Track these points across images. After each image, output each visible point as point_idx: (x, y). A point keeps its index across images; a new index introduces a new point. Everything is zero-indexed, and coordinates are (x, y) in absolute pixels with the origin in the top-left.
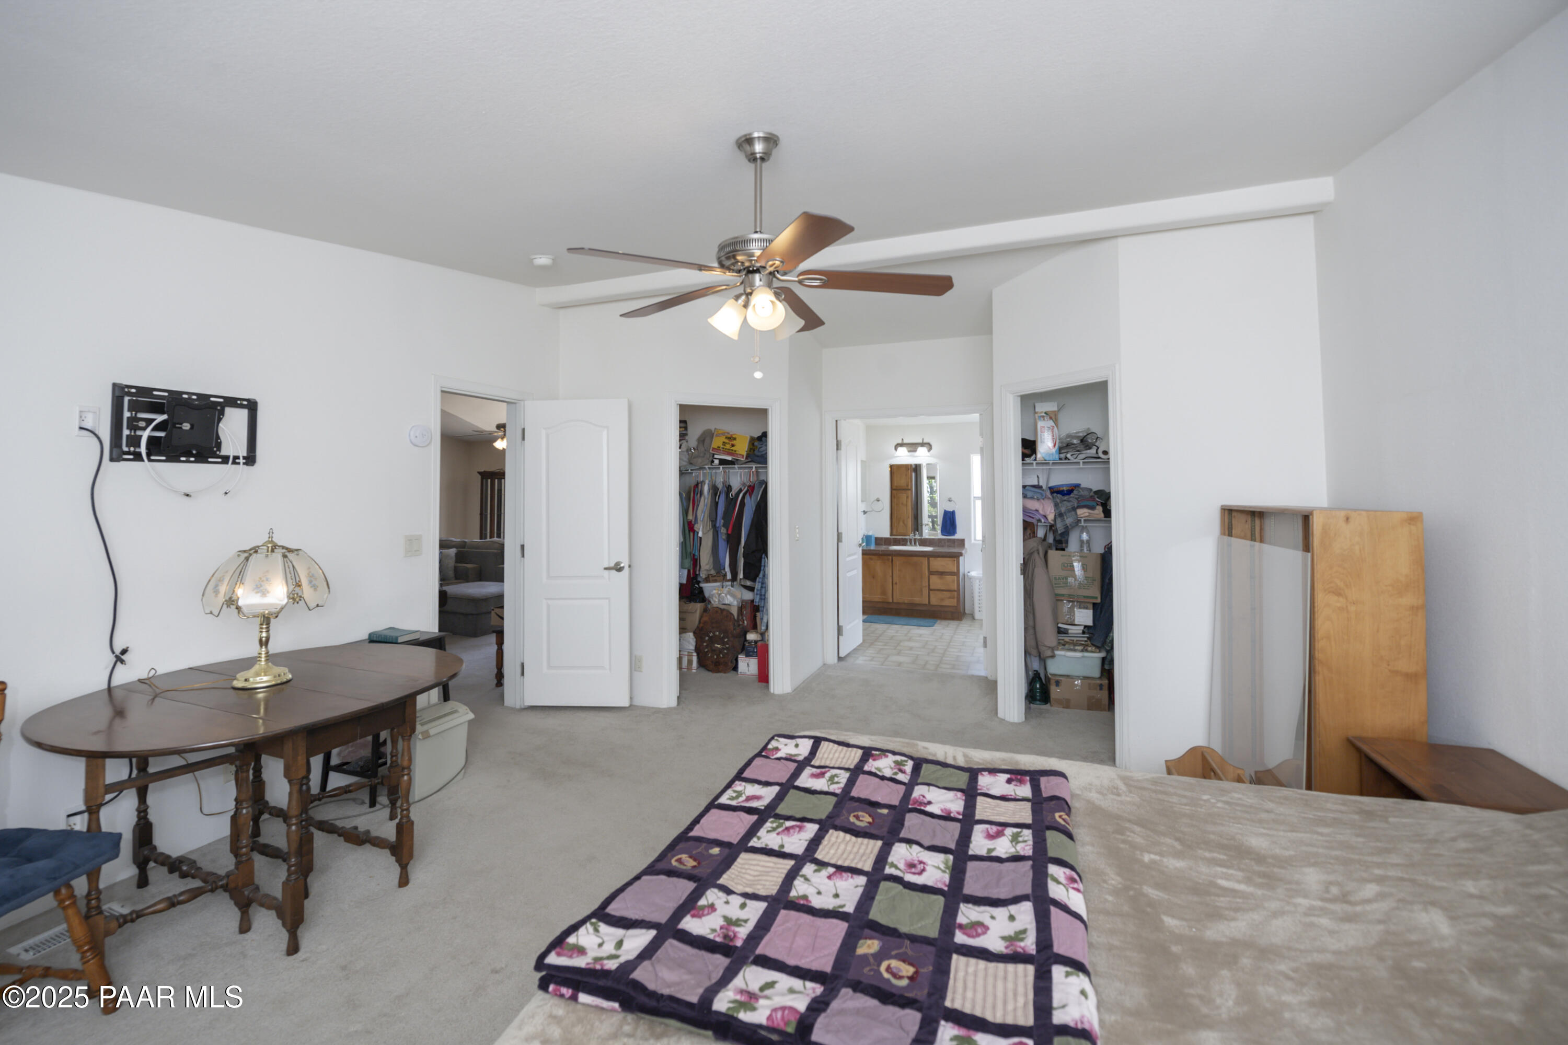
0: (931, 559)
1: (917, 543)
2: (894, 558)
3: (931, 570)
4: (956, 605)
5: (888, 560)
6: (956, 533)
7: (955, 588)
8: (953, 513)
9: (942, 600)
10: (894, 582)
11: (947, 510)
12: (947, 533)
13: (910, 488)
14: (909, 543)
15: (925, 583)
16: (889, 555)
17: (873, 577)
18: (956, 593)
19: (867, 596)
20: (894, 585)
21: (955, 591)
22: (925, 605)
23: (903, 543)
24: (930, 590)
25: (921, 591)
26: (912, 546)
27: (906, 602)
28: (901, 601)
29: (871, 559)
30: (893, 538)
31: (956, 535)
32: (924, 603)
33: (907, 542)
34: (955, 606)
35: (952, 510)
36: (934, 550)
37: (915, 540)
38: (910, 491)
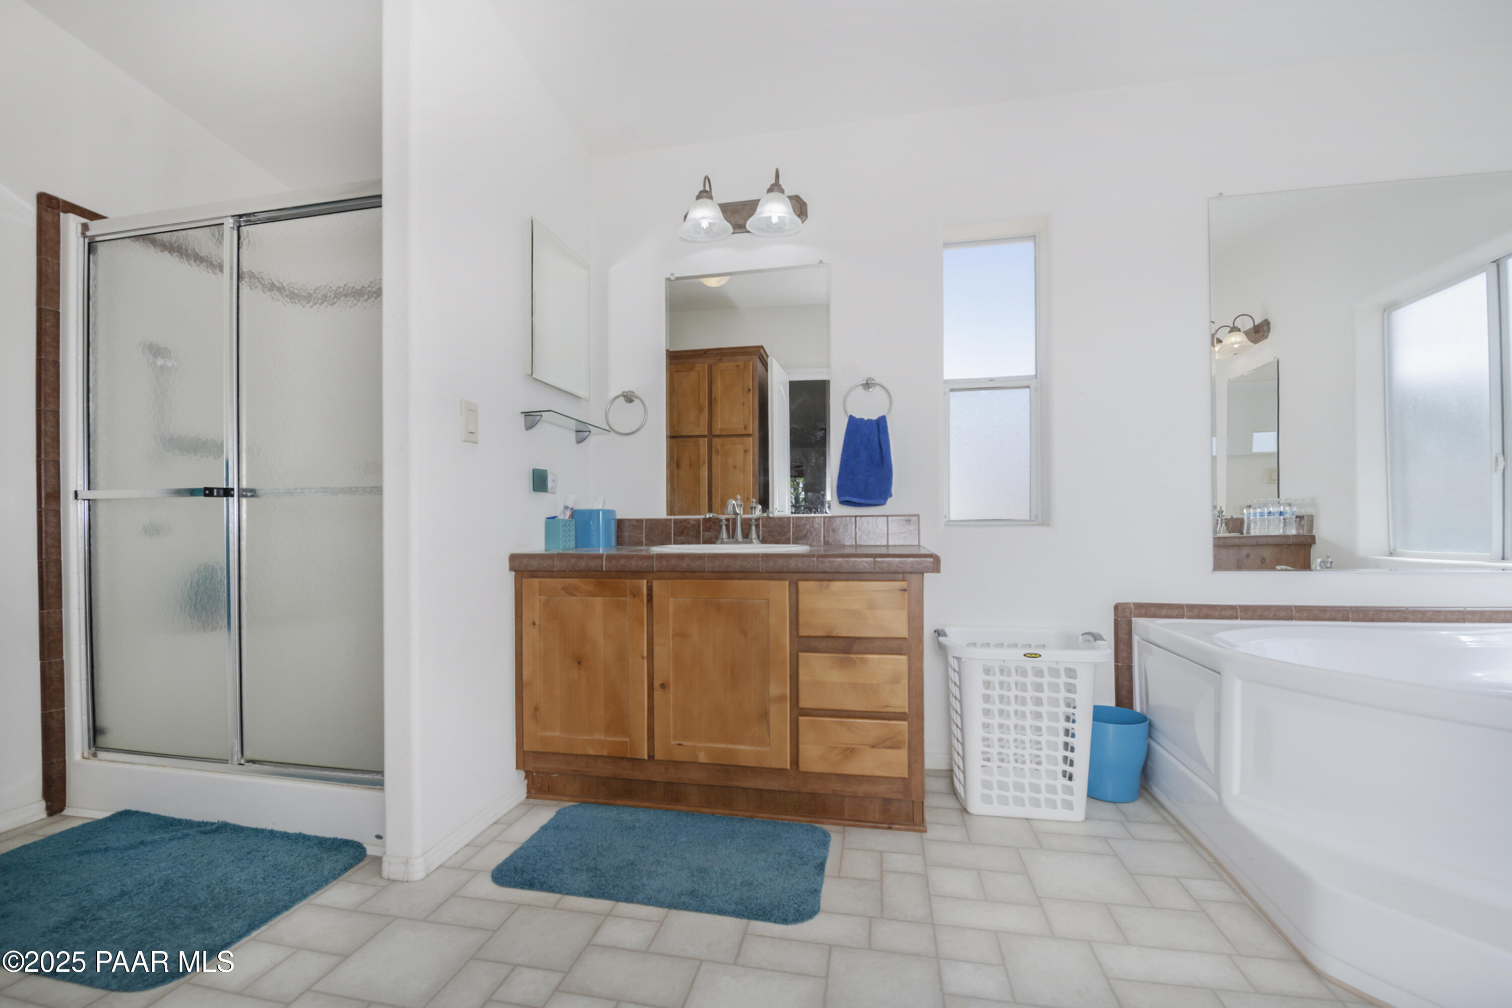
0: (802, 584)
1: (754, 534)
2: (656, 584)
3: (803, 632)
4: (906, 776)
5: (636, 594)
6: (891, 496)
7: (899, 701)
8: (880, 425)
9: (849, 752)
10: (657, 684)
11: (858, 416)
12: (859, 495)
13: (751, 433)
14: (724, 534)
15: (779, 688)
16: (638, 574)
17: (579, 663)
18: (904, 724)
19: (557, 734)
20: (658, 694)
21: (901, 716)
22: (780, 772)
23: (708, 534)
24: (798, 712)
25: (764, 716)
26: (737, 542)
27: (702, 758)
28: (679, 755)
29: (569, 591)
30: (675, 520)
31: (890, 500)
32: (775, 765)
33: (719, 531)
34: (904, 778)
35: (874, 418)
36: (811, 551)
37: (747, 524)
38: (751, 438)
